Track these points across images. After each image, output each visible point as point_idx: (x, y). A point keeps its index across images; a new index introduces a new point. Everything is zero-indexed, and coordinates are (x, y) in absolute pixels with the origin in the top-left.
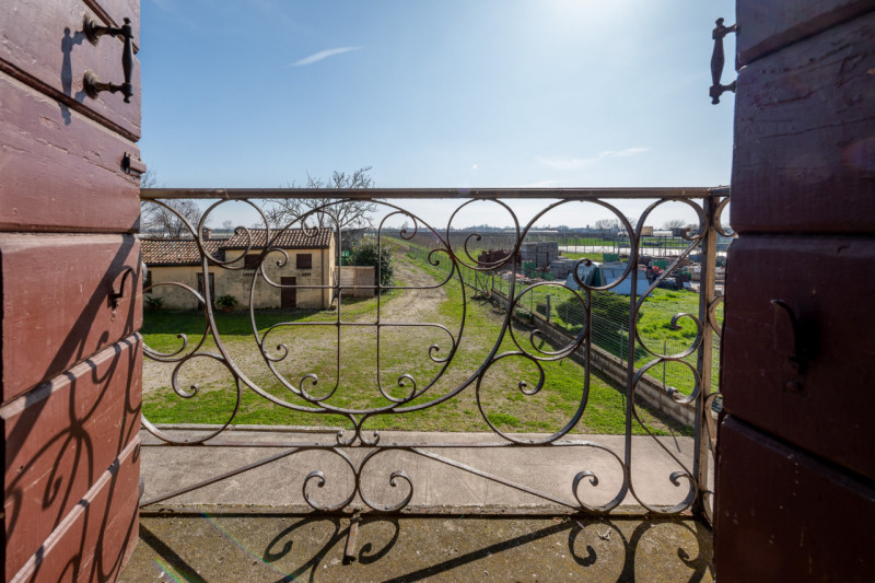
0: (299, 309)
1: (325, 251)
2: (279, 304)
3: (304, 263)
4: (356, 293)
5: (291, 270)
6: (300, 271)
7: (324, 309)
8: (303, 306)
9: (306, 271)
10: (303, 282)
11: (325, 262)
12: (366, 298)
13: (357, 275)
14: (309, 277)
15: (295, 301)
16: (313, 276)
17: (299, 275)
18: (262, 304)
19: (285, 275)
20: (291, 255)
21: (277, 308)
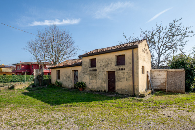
0: (117, 93)
1: (135, 50)
2: (106, 89)
3: (121, 61)
4: (168, 88)
5: (113, 67)
6: (118, 67)
7: (134, 95)
8: (120, 92)
9: (122, 67)
10: (119, 74)
11: (135, 59)
12: (176, 93)
13: (168, 76)
14: (123, 71)
15: (114, 88)
16: (126, 70)
17: (117, 69)
18: (97, 88)
19: (109, 70)
20: (113, 56)
21: (105, 91)
